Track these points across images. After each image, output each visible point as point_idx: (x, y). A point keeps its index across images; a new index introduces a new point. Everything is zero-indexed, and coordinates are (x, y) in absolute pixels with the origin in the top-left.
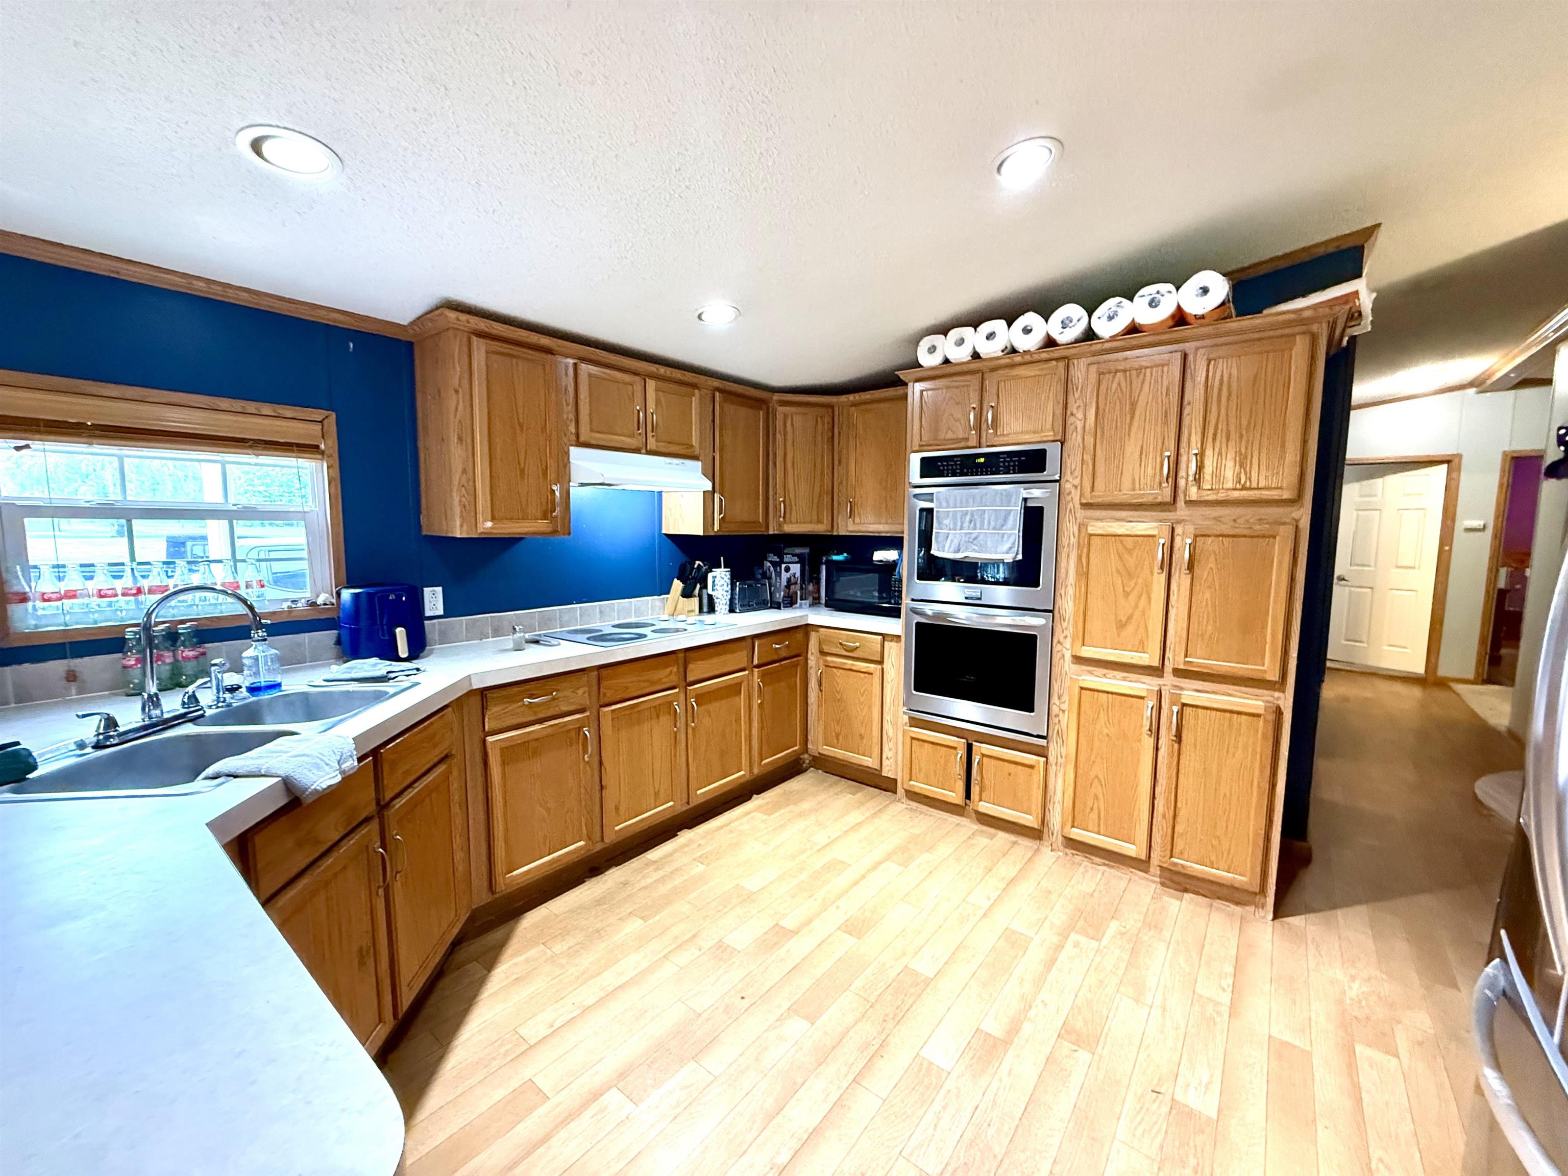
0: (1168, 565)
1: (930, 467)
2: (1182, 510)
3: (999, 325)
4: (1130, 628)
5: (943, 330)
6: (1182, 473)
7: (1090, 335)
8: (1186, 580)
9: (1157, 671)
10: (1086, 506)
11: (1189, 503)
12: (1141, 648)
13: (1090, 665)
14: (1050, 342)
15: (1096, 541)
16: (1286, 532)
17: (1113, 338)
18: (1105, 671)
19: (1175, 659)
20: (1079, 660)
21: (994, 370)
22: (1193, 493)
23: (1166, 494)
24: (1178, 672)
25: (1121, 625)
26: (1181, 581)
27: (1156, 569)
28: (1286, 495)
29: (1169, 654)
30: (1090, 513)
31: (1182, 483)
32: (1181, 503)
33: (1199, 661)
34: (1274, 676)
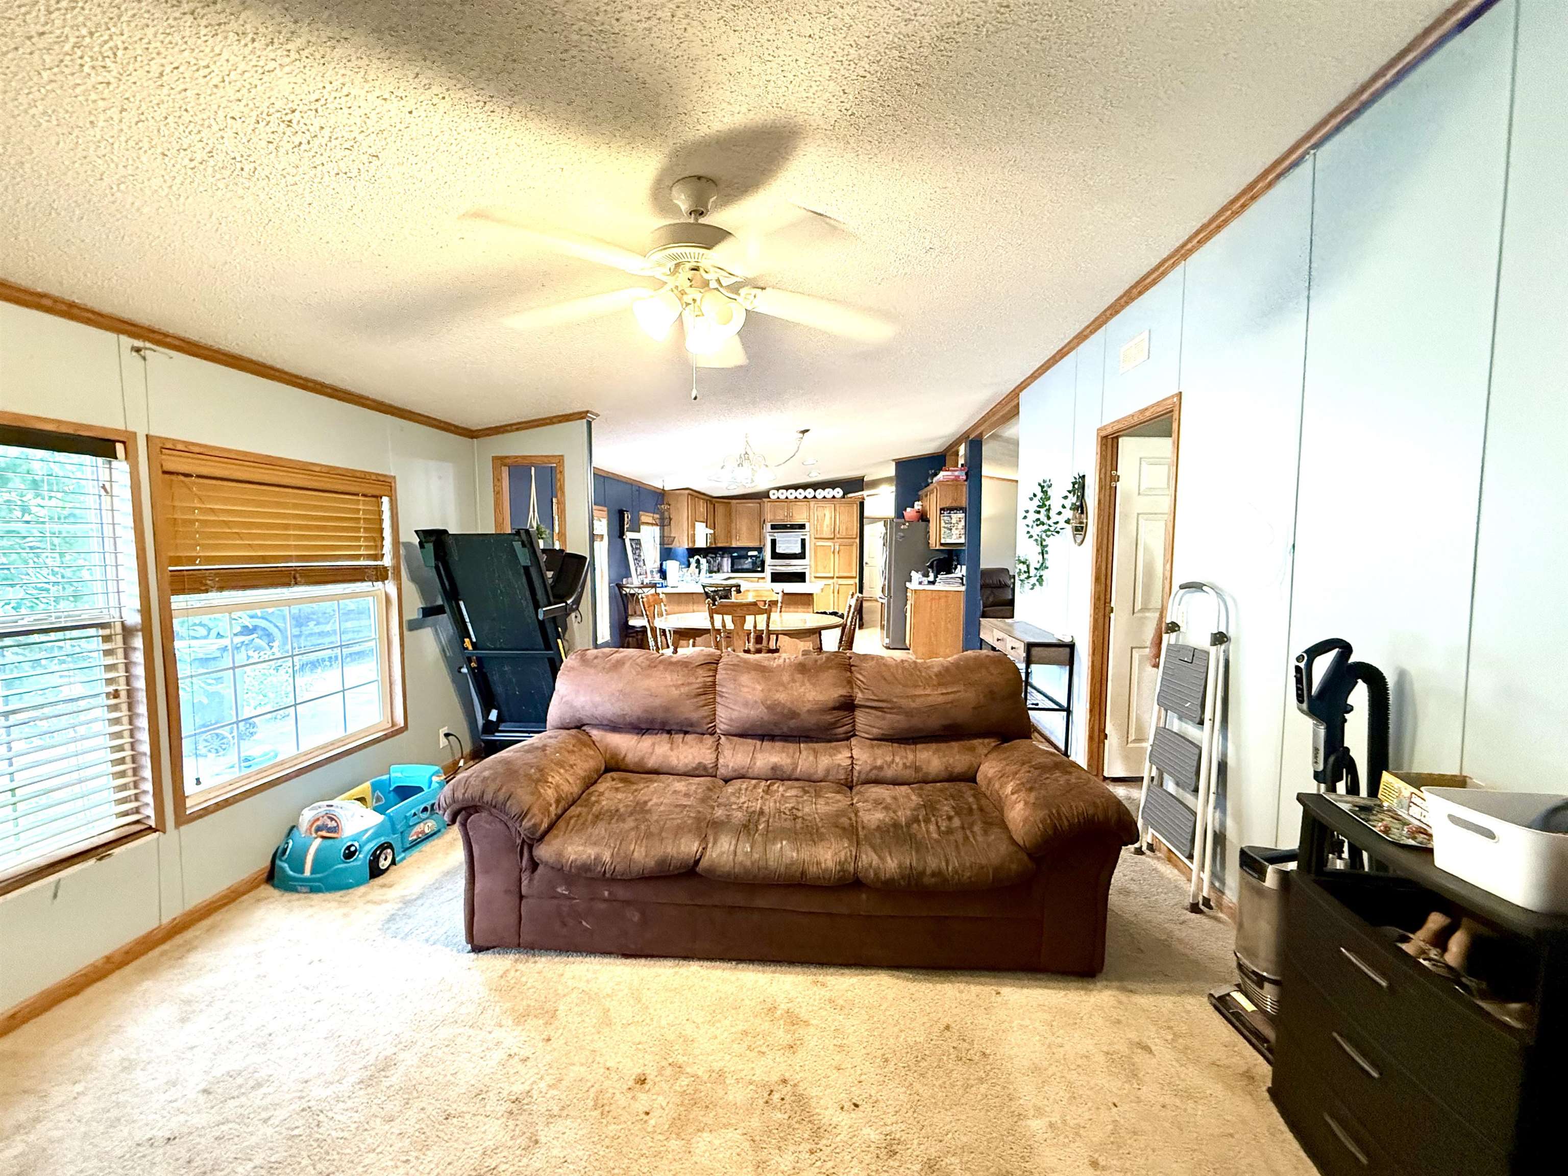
0: (834, 552)
1: (773, 527)
2: (836, 540)
3: (793, 491)
4: (827, 568)
5: (778, 489)
6: (835, 531)
7: (815, 497)
8: (838, 555)
9: (833, 578)
10: (815, 538)
12: (829, 572)
13: (817, 578)
14: (805, 497)
15: (819, 547)
16: (855, 544)
17: (820, 499)
18: (821, 579)
19: (837, 575)
21: (791, 502)
22: (838, 536)
23: (832, 536)
24: (837, 577)
25: (825, 568)
27: (832, 553)
28: (854, 537)
29: (835, 573)
30: (816, 540)
31: (836, 533)
32: (836, 538)
33: (841, 574)
34: (856, 575)
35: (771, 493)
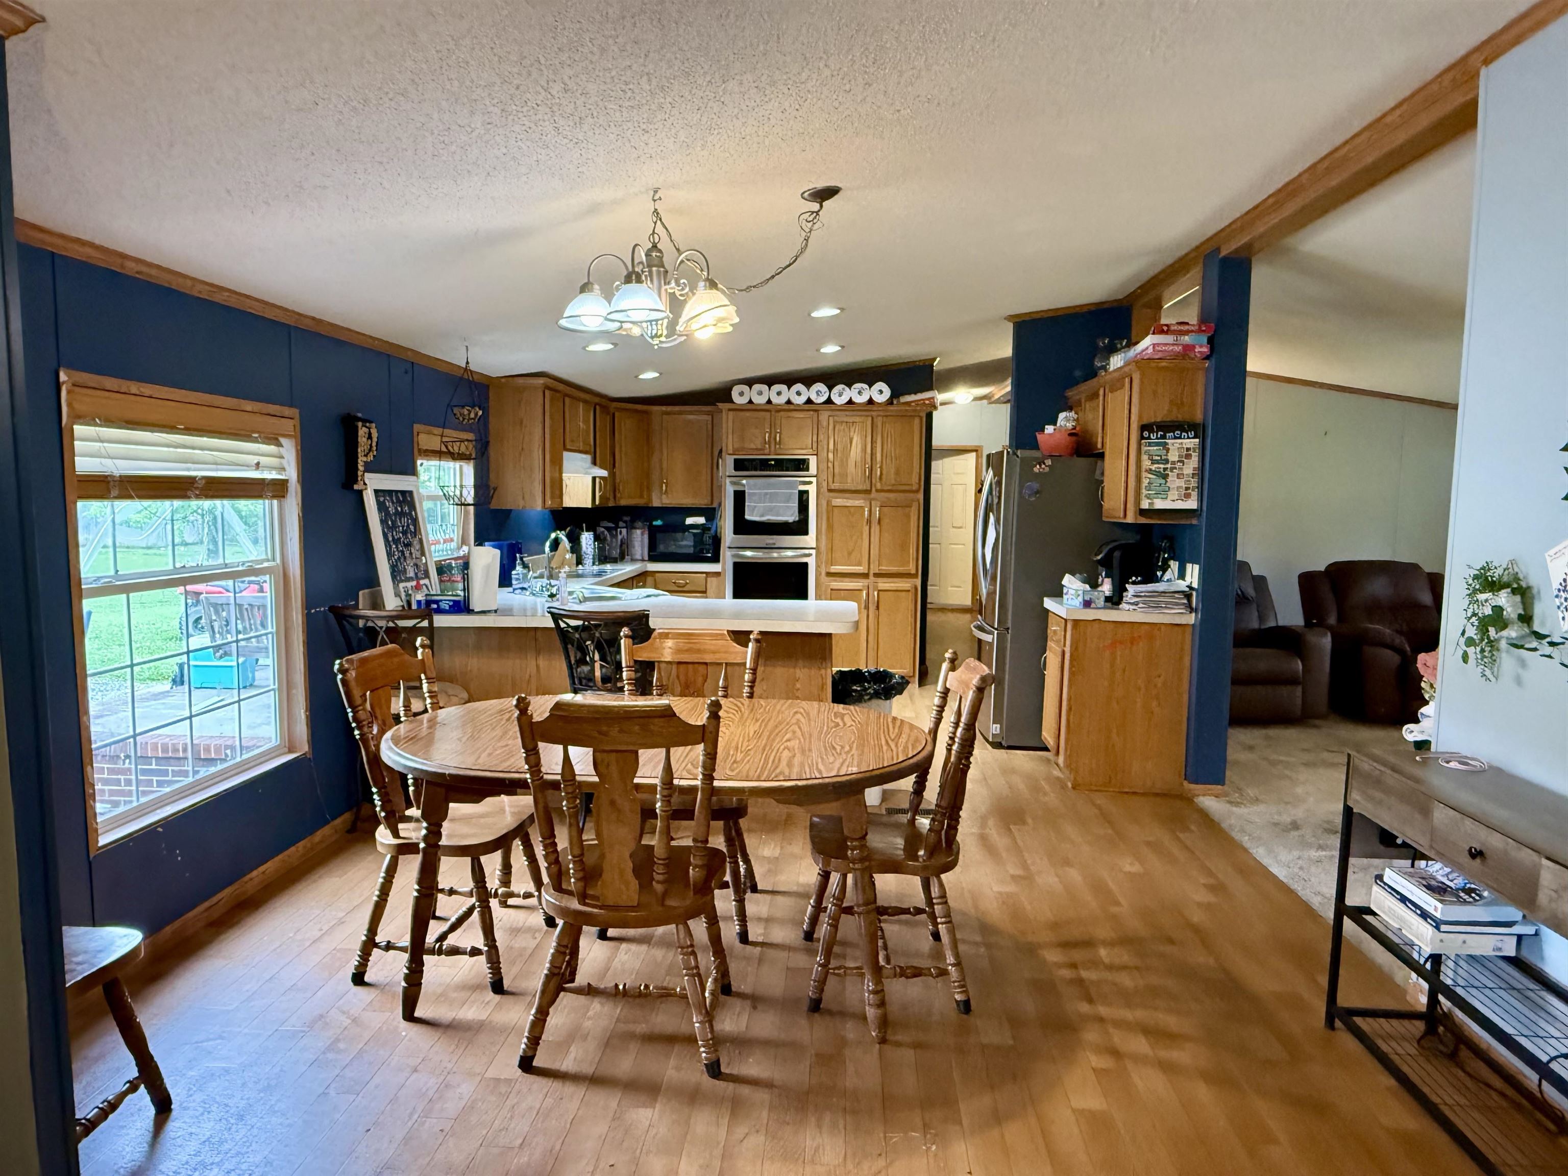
0: (869, 522)
1: (740, 465)
2: (874, 494)
3: (783, 388)
4: (854, 555)
6: (873, 475)
7: (829, 401)
8: (878, 527)
9: (865, 576)
10: (830, 491)
11: (877, 491)
12: (859, 564)
13: (833, 576)
15: (836, 510)
16: (915, 505)
17: (841, 405)
18: (841, 579)
19: (874, 569)
20: (829, 574)
21: (779, 411)
22: (879, 486)
23: (867, 486)
24: (877, 575)
25: (850, 554)
26: (875, 528)
27: (865, 523)
28: (914, 488)
29: (872, 567)
30: (832, 494)
31: (874, 481)
32: (874, 489)
33: (885, 568)
34: (913, 572)
35: (735, 391)
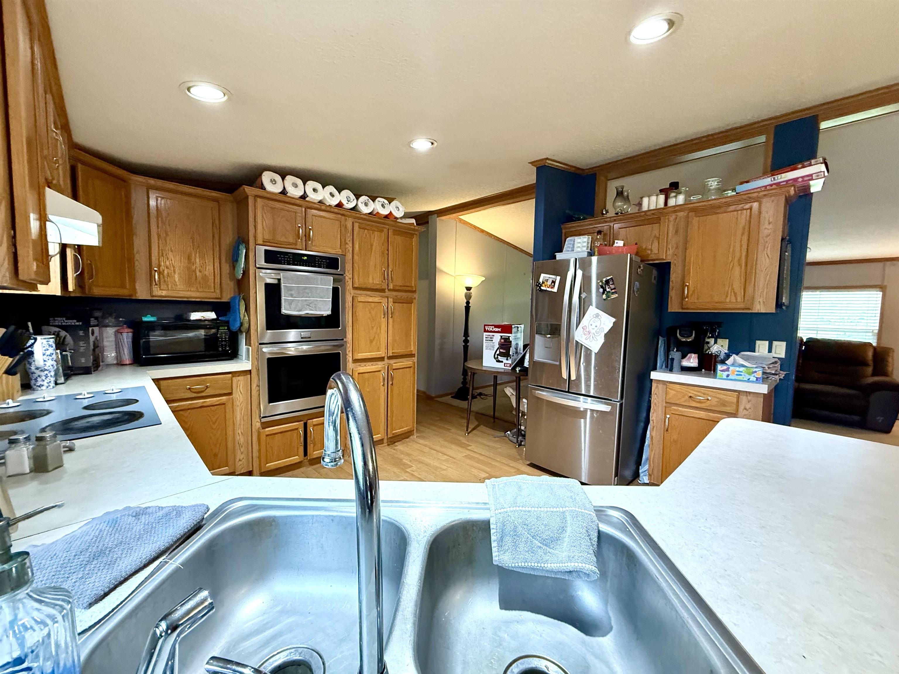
0: (386, 315)
2: (388, 293)
4: (374, 343)
6: (387, 278)
7: (354, 209)
8: (392, 321)
10: (355, 288)
11: (390, 290)
12: (378, 350)
13: (359, 362)
14: (340, 205)
15: (360, 305)
16: (414, 302)
18: (365, 364)
20: (355, 361)
22: (391, 286)
23: (383, 286)
27: (382, 316)
28: (413, 289)
29: (389, 351)
30: (356, 291)
31: (387, 282)
32: (387, 289)
33: (396, 352)
34: (413, 352)
35: (266, 177)
